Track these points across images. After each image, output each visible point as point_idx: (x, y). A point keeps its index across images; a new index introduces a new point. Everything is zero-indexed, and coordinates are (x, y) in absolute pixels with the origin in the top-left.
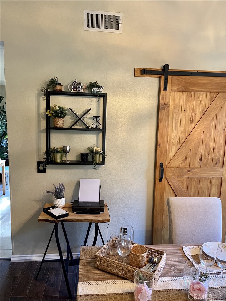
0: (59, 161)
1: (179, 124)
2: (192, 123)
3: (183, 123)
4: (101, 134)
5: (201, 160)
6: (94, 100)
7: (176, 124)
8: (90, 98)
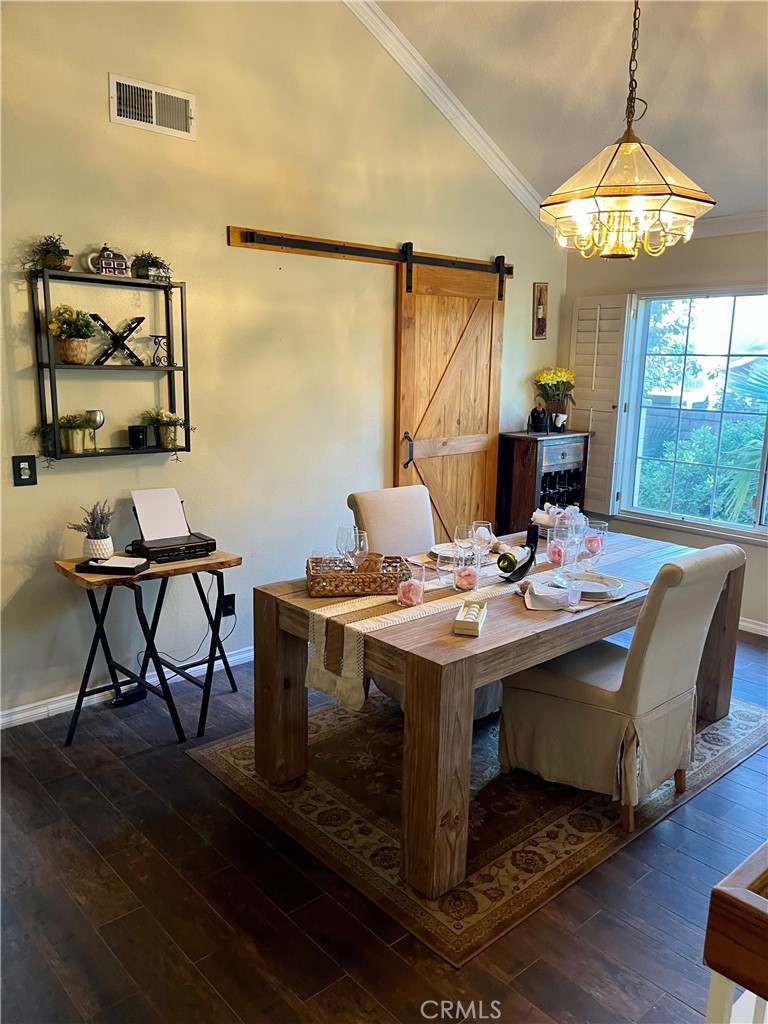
0: (78, 449)
1: (428, 357)
2: (445, 354)
3: (434, 355)
4: (166, 378)
5: (459, 422)
6: (145, 295)
7: (425, 357)
8: (135, 292)
